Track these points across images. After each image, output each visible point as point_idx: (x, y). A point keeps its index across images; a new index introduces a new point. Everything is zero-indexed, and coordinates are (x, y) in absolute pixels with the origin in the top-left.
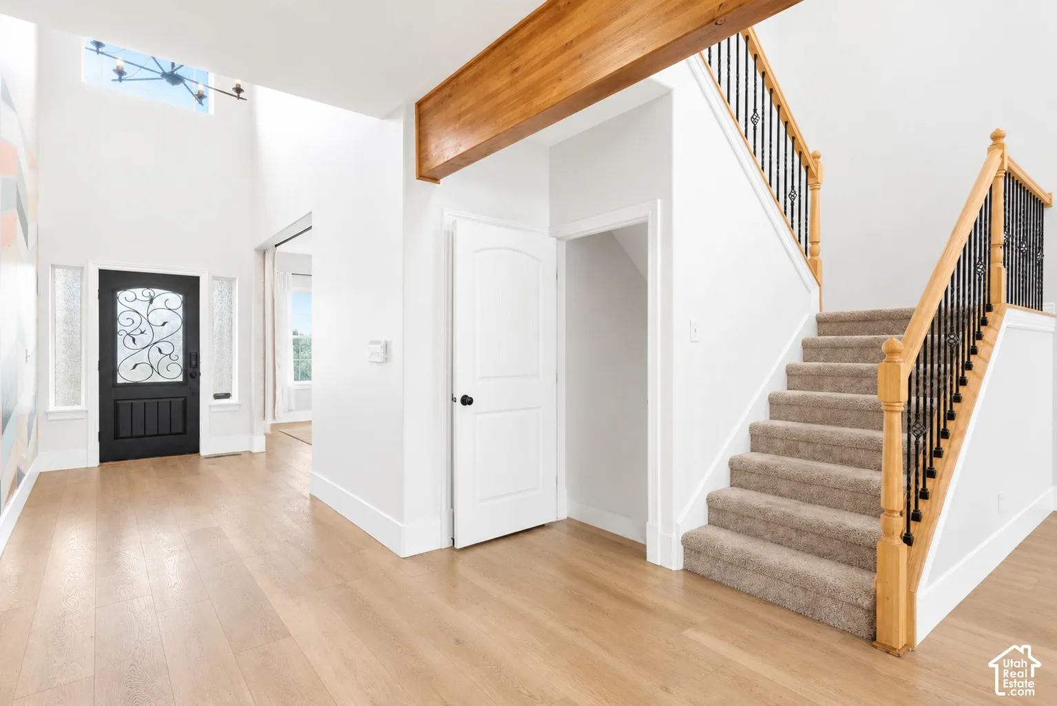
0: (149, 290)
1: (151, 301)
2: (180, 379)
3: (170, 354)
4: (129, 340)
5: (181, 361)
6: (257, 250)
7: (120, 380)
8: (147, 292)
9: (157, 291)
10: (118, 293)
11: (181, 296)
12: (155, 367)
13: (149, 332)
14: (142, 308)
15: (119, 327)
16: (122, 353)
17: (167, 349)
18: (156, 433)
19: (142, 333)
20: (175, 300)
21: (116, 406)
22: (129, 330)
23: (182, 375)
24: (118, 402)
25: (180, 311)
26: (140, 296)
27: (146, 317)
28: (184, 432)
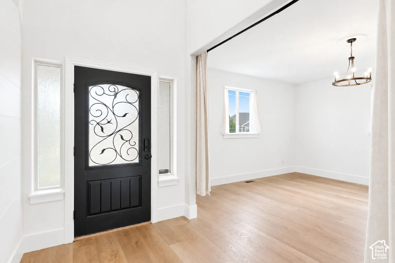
0: (113, 86)
1: (115, 95)
2: (137, 161)
3: (129, 140)
4: (98, 128)
5: (137, 147)
6: (192, 55)
7: (91, 164)
8: (112, 87)
9: (120, 87)
10: (90, 87)
11: (138, 92)
12: (118, 151)
13: (114, 121)
14: (108, 100)
15: (91, 118)
16: (93, 139)
17: (127, 136)
18: (119, 207)
19: (109, 122)
20: (133, 95)
21: (89, 186)
22: (98, 120)
23: (138, 158)
24: (90, 183)
25: (137, 104)
26: (107, 92)
27: (112, 109)
28: (140, 205)
